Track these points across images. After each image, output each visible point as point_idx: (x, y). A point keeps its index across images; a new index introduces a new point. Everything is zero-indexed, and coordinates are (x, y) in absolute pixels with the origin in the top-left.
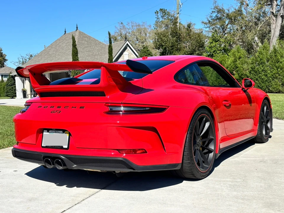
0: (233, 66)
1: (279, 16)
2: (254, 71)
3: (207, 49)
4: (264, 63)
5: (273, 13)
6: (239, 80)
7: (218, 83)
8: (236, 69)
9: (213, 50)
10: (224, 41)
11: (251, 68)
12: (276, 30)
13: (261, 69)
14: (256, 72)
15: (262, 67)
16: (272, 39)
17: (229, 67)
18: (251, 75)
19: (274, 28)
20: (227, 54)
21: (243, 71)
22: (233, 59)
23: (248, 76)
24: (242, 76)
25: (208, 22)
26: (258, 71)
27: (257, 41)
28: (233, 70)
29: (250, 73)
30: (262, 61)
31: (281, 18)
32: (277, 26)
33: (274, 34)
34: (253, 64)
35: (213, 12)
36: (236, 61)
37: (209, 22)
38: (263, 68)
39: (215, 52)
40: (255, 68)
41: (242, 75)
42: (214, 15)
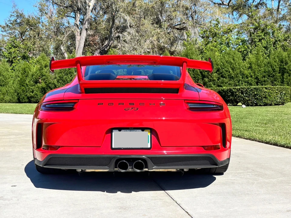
0: (39, 74)
1: (84, 29)
2: (63, 80)
3: (5, 54)
4: (72, 73)
5: (77, 25)
6: (46, 88)
7: (22, 90)
8: (41, 77)
9: (13, 56)
10: (24, 47)
11: (59, 77)
12: (81, 42)
13: (69, 78)
14: (64, 82)
15: (71, 76)
16: (77, 50)
17: (34, 75)
18: (59, 84)
19: (79, 40)
20: (28, 62)
21: (50, 80)
22: (39, 67)
23: (55, 85)
24: (49, 85)
25: (5, 25)
26: (67, 80)
27: (63, 51)
28: (39, 78)
29: (58, 82)
30: (70, 71)
31: (86, 31)
32: (82, 38)
33: (79, 45)
34: (61, 73)
35: (11, 15)
36: (42, 69)
37: (8, 26)
38: (71, 78)
39: (15, 58)
40: (63, 77)
41: (50, 83)
42: (13, 19)
